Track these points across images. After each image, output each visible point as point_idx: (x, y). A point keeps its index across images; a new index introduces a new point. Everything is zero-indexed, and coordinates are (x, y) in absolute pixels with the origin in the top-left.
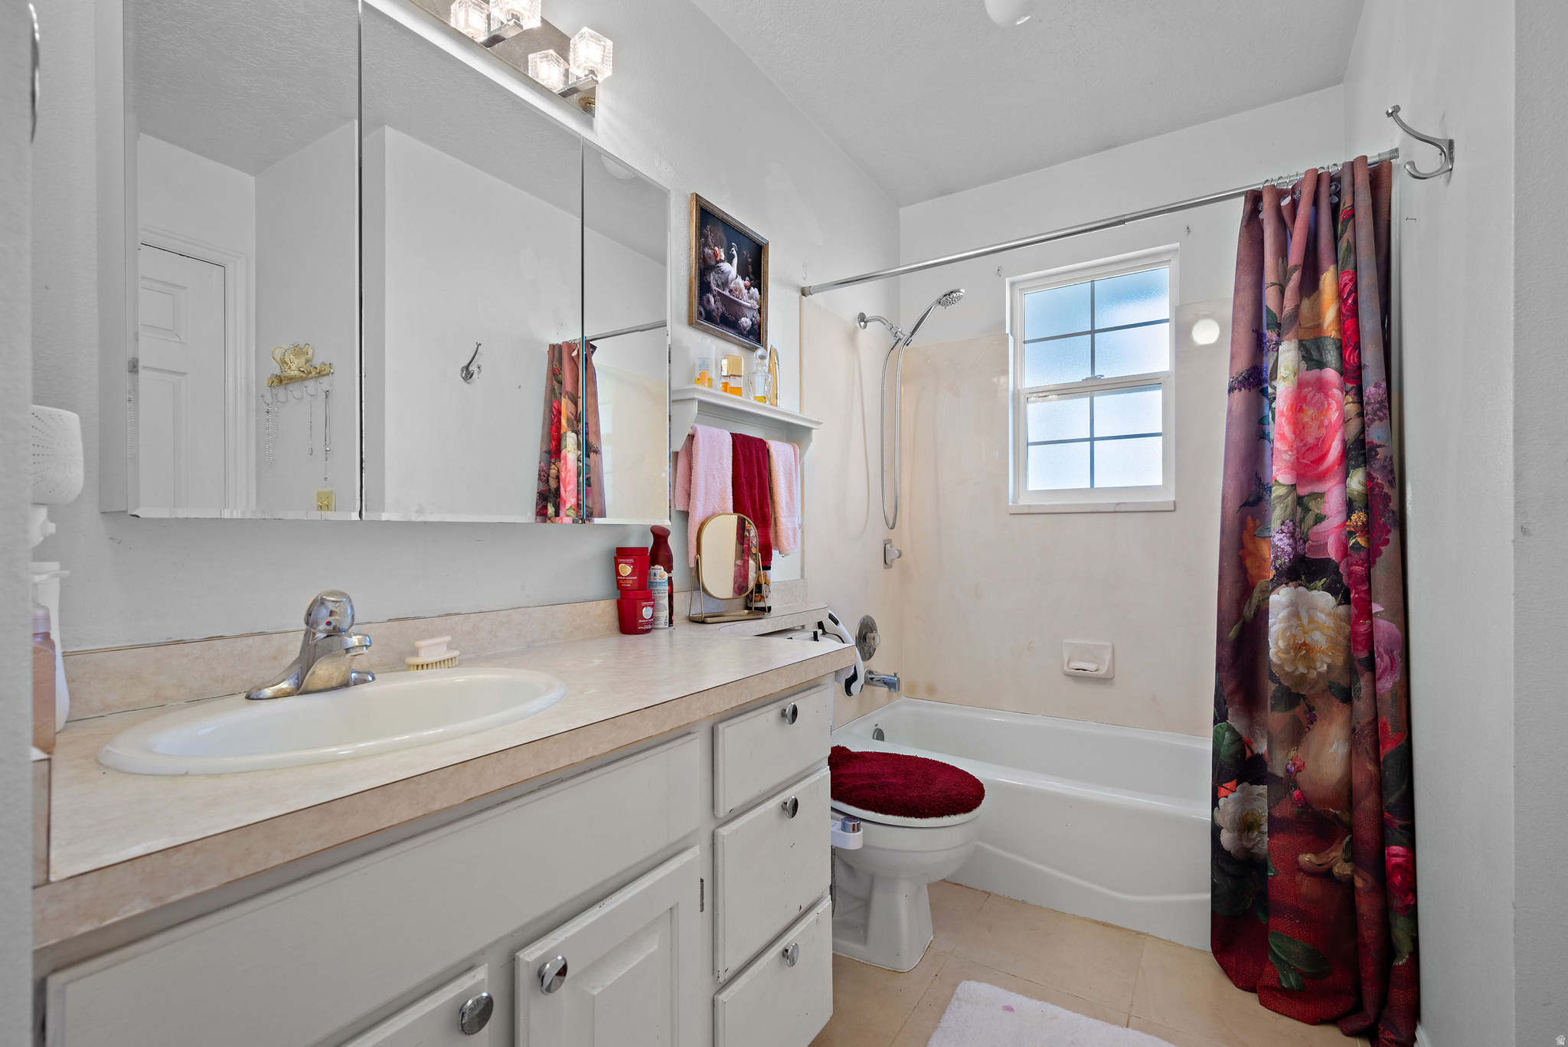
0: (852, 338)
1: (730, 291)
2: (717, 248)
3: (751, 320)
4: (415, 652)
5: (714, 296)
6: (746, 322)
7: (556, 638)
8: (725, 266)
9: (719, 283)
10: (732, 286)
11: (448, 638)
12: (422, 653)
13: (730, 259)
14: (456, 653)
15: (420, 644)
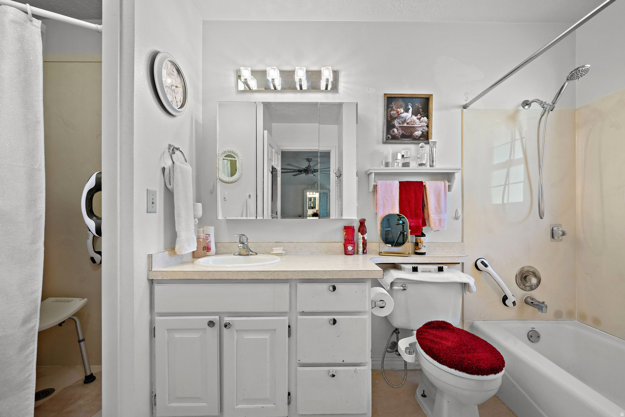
0: (513, 117)
1: (408, 124)
2: (398, 110)
3: (422, 131)
4: (272, 251)
5: (397, 129)
6: (418, 133)
7: (321, 253)
8: (405, 115)
9: (400, 122)
10: (408, 121)
11: (283, 248)
12: (274, 251)
13: (407, 110)
14: (284, 252)
15: (273, 248)
